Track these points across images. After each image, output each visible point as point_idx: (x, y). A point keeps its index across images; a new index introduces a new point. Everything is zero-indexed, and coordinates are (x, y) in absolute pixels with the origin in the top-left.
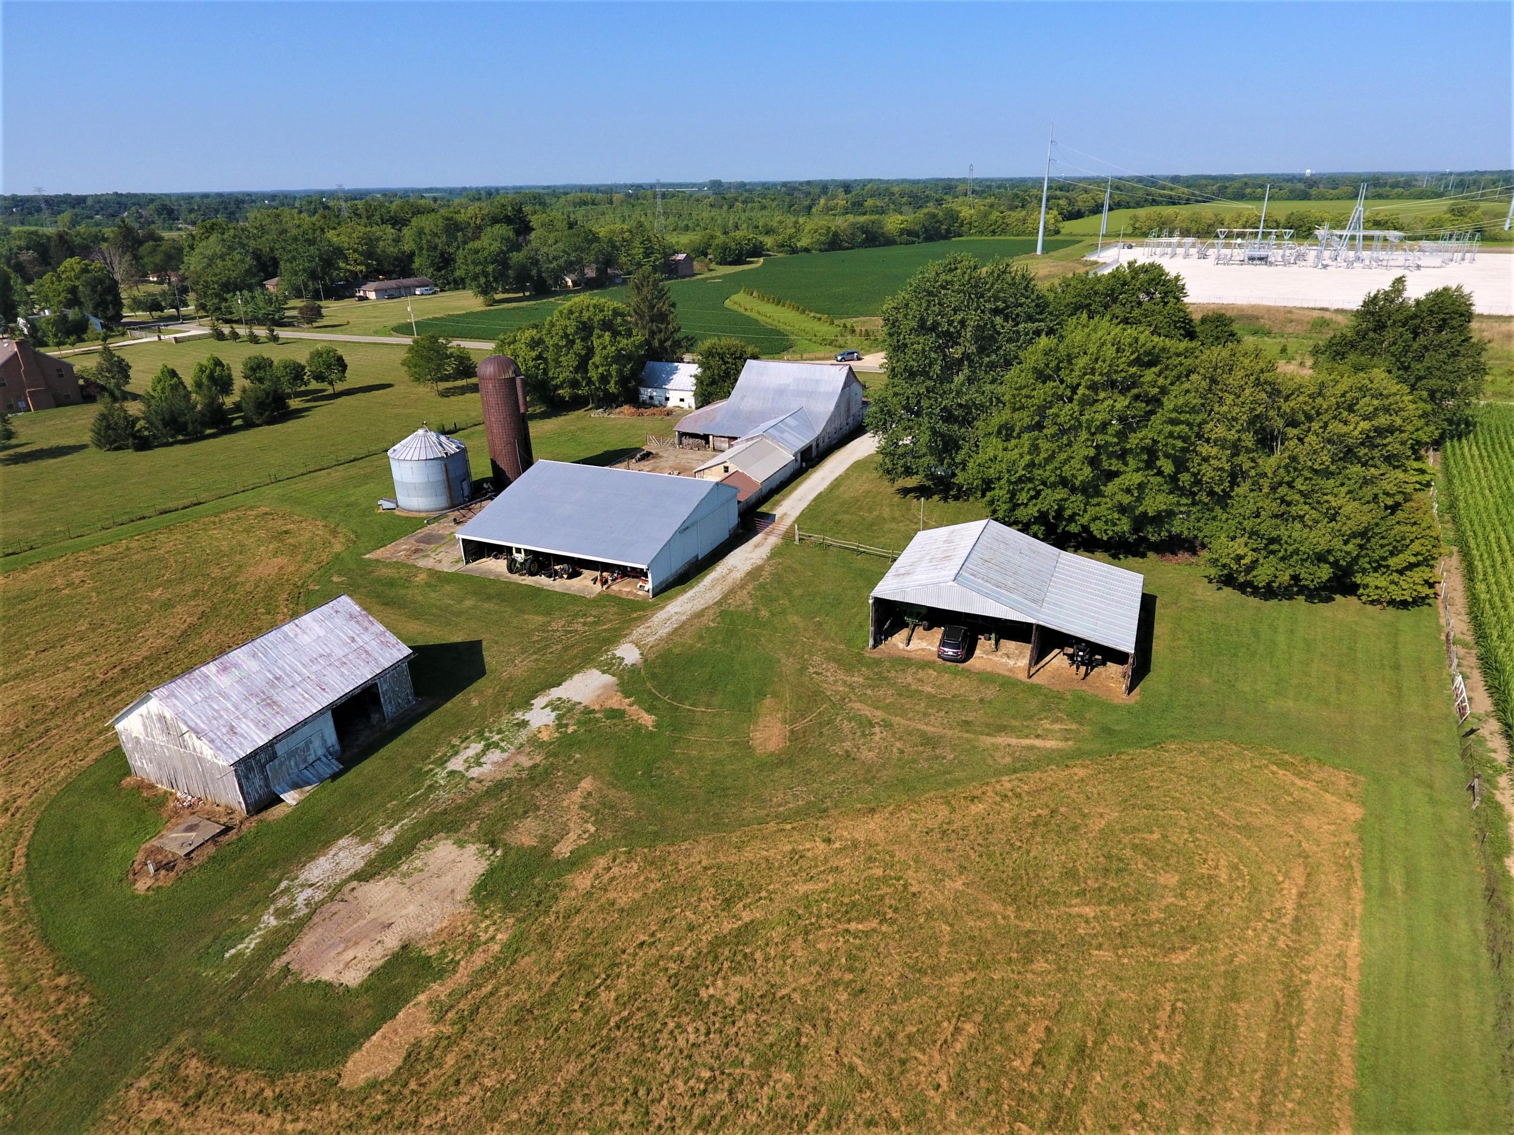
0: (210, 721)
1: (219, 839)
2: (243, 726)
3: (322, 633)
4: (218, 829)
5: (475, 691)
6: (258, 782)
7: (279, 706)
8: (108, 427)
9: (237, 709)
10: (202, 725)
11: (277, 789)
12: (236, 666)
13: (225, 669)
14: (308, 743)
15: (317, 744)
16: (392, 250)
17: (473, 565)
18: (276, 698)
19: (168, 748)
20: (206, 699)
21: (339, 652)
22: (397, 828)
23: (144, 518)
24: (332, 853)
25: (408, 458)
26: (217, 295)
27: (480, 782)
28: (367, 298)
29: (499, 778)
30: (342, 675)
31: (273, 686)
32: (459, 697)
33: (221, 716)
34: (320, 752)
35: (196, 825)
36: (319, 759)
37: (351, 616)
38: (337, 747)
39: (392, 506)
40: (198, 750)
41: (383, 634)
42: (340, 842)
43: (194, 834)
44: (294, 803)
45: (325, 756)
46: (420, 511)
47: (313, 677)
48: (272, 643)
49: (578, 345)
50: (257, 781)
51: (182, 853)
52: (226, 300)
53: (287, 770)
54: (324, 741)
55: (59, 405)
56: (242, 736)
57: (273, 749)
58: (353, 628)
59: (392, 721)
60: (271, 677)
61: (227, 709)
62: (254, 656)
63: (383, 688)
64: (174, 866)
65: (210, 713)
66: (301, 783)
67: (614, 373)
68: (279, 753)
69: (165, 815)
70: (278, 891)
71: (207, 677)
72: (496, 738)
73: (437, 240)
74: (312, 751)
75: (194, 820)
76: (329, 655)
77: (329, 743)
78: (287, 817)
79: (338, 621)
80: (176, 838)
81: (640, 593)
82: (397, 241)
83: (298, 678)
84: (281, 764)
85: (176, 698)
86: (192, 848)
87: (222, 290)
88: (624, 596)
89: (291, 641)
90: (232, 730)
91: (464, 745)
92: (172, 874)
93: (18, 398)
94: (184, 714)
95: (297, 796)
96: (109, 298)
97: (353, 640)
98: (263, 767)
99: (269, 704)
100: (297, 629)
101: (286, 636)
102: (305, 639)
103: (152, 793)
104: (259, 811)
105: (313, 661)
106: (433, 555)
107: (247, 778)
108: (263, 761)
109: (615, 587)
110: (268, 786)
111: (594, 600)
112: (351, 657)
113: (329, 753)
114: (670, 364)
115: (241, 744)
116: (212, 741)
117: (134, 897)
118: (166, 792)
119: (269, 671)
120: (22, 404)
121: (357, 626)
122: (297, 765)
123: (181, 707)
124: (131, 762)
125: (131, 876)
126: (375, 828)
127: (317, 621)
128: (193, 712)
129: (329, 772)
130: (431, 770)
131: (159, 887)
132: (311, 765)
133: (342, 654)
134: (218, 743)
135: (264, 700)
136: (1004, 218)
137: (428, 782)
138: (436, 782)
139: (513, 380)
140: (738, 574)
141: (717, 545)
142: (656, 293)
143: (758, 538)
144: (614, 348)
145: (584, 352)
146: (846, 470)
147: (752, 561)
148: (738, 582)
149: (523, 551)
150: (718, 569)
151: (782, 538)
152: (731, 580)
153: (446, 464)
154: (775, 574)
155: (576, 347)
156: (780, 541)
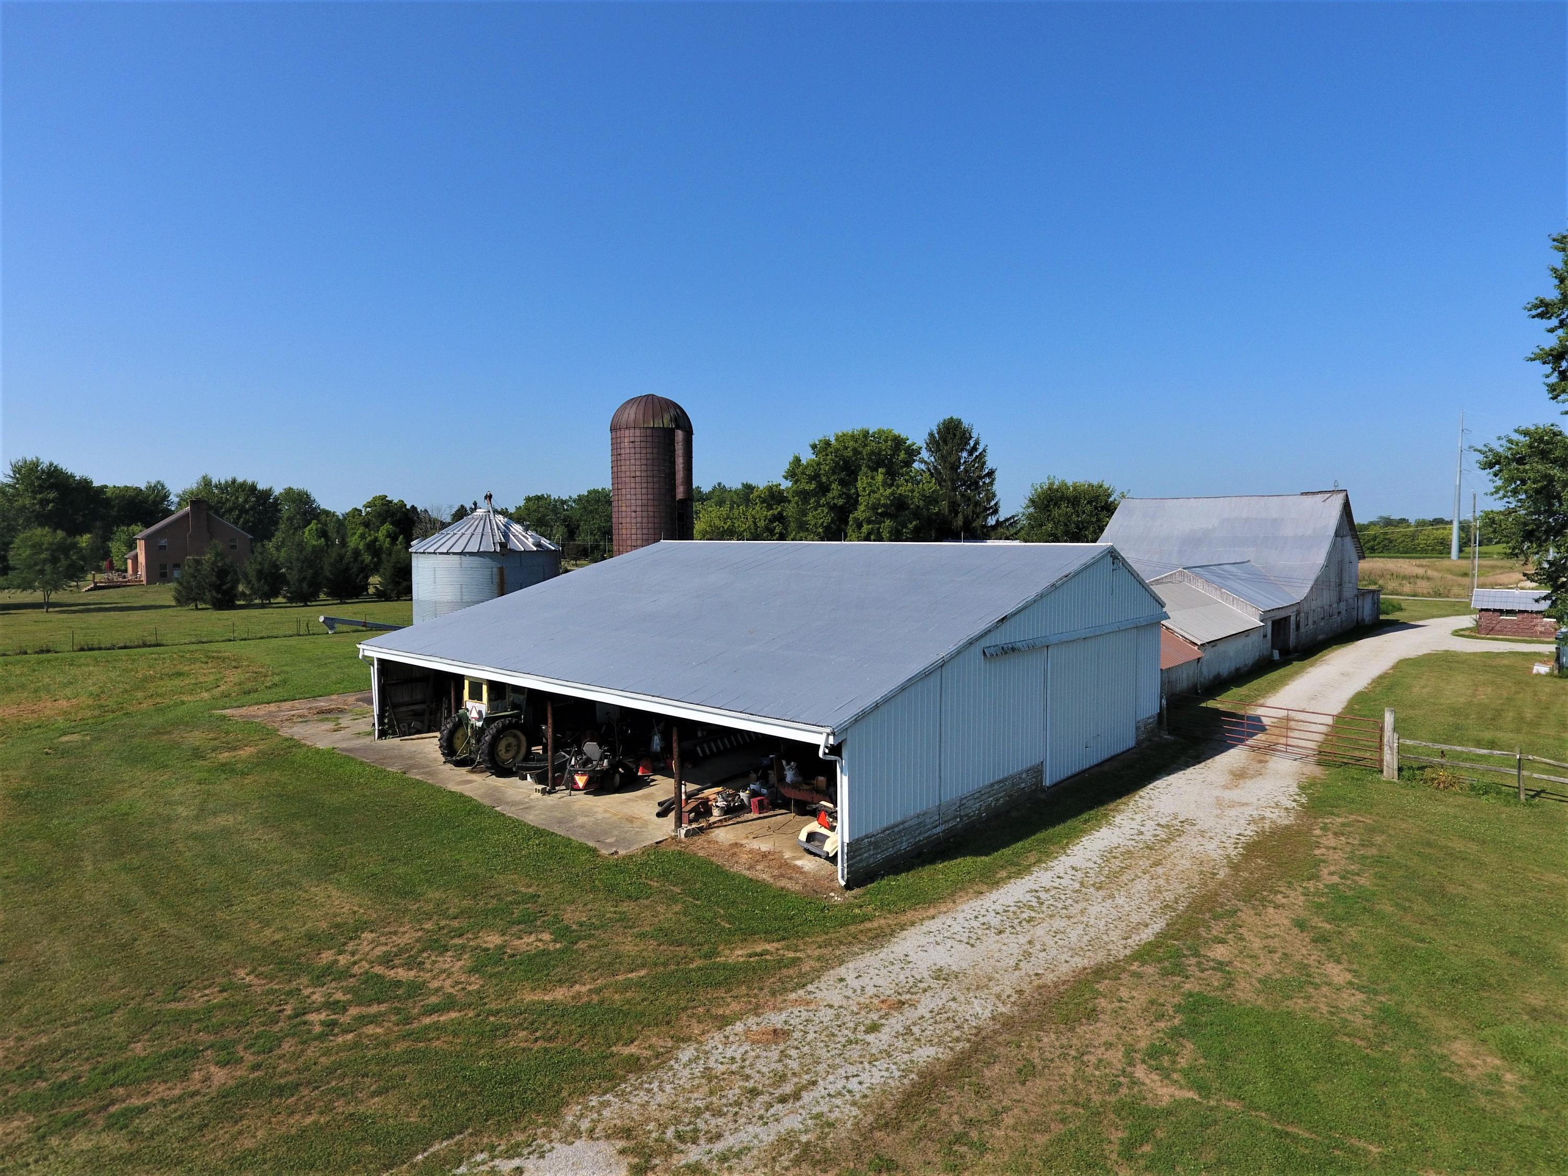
17: (393, 742)
49: (835, 490)
81: (808, 864)
88: (740, 869)
93: (176, 566)
106: (347, 719)
109: (724, 835)
111: (620, 866)
139: (669, 434)
140: (1211, 846)
141: (1106, 755)
142: (965, 454)
143: (1233, 757)
144: (889, 491)
145: (840, 502)
146: (1393, 668)
147: (1249, 811)
148: (1222, 874)
149: (485, 688)
150: (1118, 820)
151: (1319, 763)
152: (1185, 863)
153: (501, 570)
154: (1378, 860)
155: (830, 495)
156: (1317, 771)
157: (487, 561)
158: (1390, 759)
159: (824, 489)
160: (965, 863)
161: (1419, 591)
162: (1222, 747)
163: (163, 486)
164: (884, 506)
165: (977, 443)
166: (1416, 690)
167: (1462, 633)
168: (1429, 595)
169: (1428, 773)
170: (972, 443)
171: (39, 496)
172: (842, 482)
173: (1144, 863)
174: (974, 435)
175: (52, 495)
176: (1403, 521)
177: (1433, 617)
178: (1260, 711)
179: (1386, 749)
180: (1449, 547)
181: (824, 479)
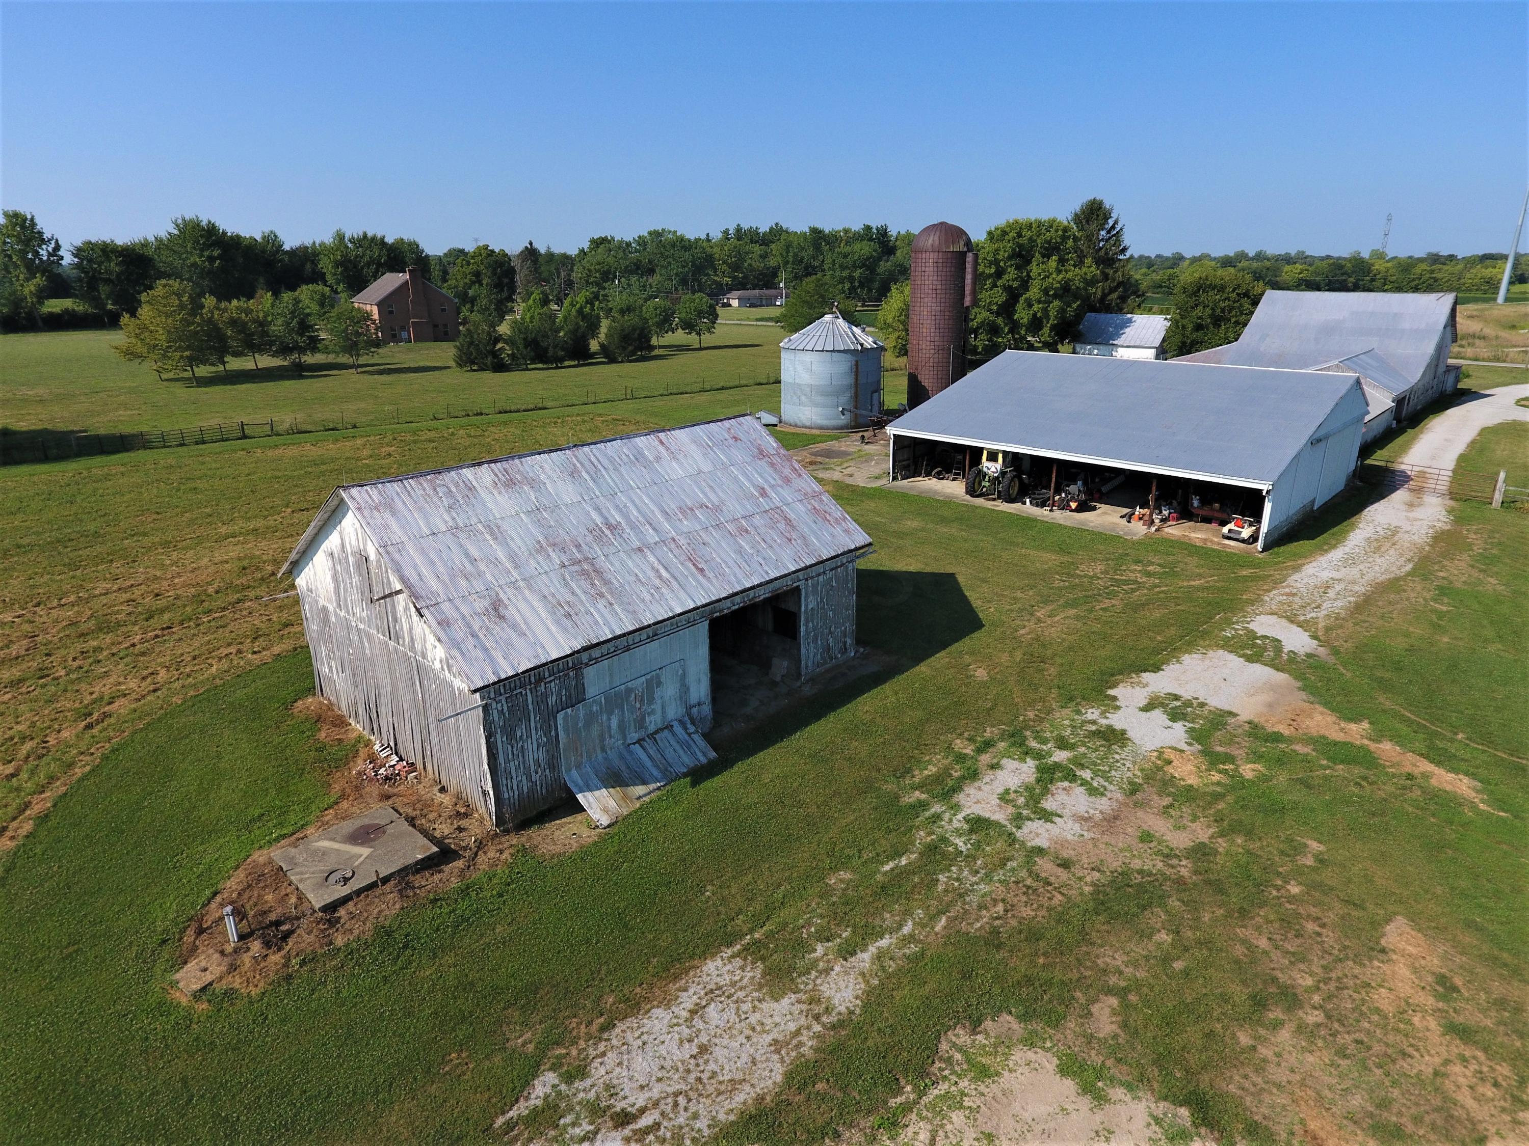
0: (452, 577)
1: (418, 880)
2: (522, 605)
3: (706, 467)
4: (421, 849)
5: (972, 653)
6: (534, 751)
7: (607, 583)
8: (471, 343)
9: (517, 567)
10: (434, 584)
11: (572, 778)
12: (533, 483)
13: (510, 483)
14: (653, 683)
15: (669, 690)
16: (758, 265)
17: (903, 483)
18: (602, 563)
19: (369, 637)
20: (454, 530)
21: (735, 508)
22: (864, 959)
23: (482, 414)
24: (688, 1000)
25: (809, 347)
26: (597, 284)
27: (1066, 864)
28: (730, 305)
29: (1115, 864)
30: (740, 551)
31: (599, 538)
32: (941, 659)
33: (480, 574)
34: (674, 711)
35: (379, 830)
36: (669, 727)
37: (761, 452)
38: (707, 709)
39: (773, 420)
40: (418, 647)
41: (816, 496)
42: (712, 966)
43: (365, 851)
44: (605, 821)
45: (681, 722)
46: (811, 428)
47: (682, 541)
48: (611, 460)
49: (1011, 274)
50: (531, 746)
51: (318, 899)
52: (604, 289)
53: (602, 739)
54: (685, 689)
55: (436, 340)
56: (514, 626)
57: (579, 677)
58: (762, 474)
59: (812, 680)
60: (599, 520)
61: (494, 562)
62: (573, 474)
63: (808, 603)
64: (286, 936)
65: (458, 559)
66: (625, 774)
67: (1052, 313)
68: (591, 691)
69: (337, 788)
70: (520, 1109)
71: (471, 488)
72: (1060, 756)
73: (804, 253)
74: (657, 706)
75: (379, 813)
76: (718, 509)
77: (694, 698)
78: (585, 854)
79: (738, 454)
80: (325, 853)
81: (1230, 542)
82: (764, 257)
83: (652, 537)
84: (590, 720)
85: (394, 513)
86: (345, 891)
87: (602, 278)
89: (647, 465)
90: (497, 609)
91: (985, 758)
92: (276, 958)
93: (403, 328)
94: (400, 547)
95: (612, 804)
96: (506, 281)
97: (763, 493)
98: (549, 717)
99: (584, 573)
100: (661, 449)
101: (639, 456)
102: (675, 470)
103: (337, 734)
104: (524, 825)
105: (687, 511)
106: (838, 468)
107: (511, 737)
108: (552, 700)
109: (1174, 531)
110: (553, 764)
111: (1143, 543)
112: (758, 520)
113: (690, 718)
114: (1120, 316)
115: (509, 644)
116: (444, 623)
117: (164, 1008)
118: (360, 738)
119: (598, 509)
120: (404, 335)
121: (770, 470)
122: (622, 727)
123: (397, 532)
124: (317, 665)
125: (189, 936)
126: (802, 947)
127: (700, 445)
128: (423, 551)
129: (688, 761)
130: (922, 805)
131: (230, 994)
132: (652, 736)
133: (739, 512)
134: (459, 631)
135: (578, 562)
136: (1432, 272)
137: (922, 838)
138: (944, 840)
139: (963, 255)
140: (1415, 538)
141: (1333, 494)
142: (1103, 233)
143: (1400, 496)
144: (1061, 277)
145: (1016, 284)
146: (1479, 435)
147: (1426, 523)
148: (1427, 548)
149: (1000, 456)
150: (1361, 525)
151: (1452, 499)
152: (1407, 545)
153: (857, 362)
154: (1500, 544)
155: (1006, 277)
156: (1453, 503)
157: (848, 356)
158: (1498, 497)
159: (999, 274)
160: (1305, 545)
161: (1481, 355)
162: (1394, 489)
163: (276, 236)
164: (1055, 289)
165: (1116, 222)
166: (1499, 452)
167: (1523, 403)
168: (1490, 360)
169: (1518, 505)
170: (1111, 222)
171: (206, 253)
172: (1018, 268)
173: (1388, 545)
174: (1114, 215)
175: (216, 253)
176: (1452, 257)
177: (1498, 386)
178: (1403, 467)
179: (1497, 492)
180: (1496, 289)
181: (1002, 264)
